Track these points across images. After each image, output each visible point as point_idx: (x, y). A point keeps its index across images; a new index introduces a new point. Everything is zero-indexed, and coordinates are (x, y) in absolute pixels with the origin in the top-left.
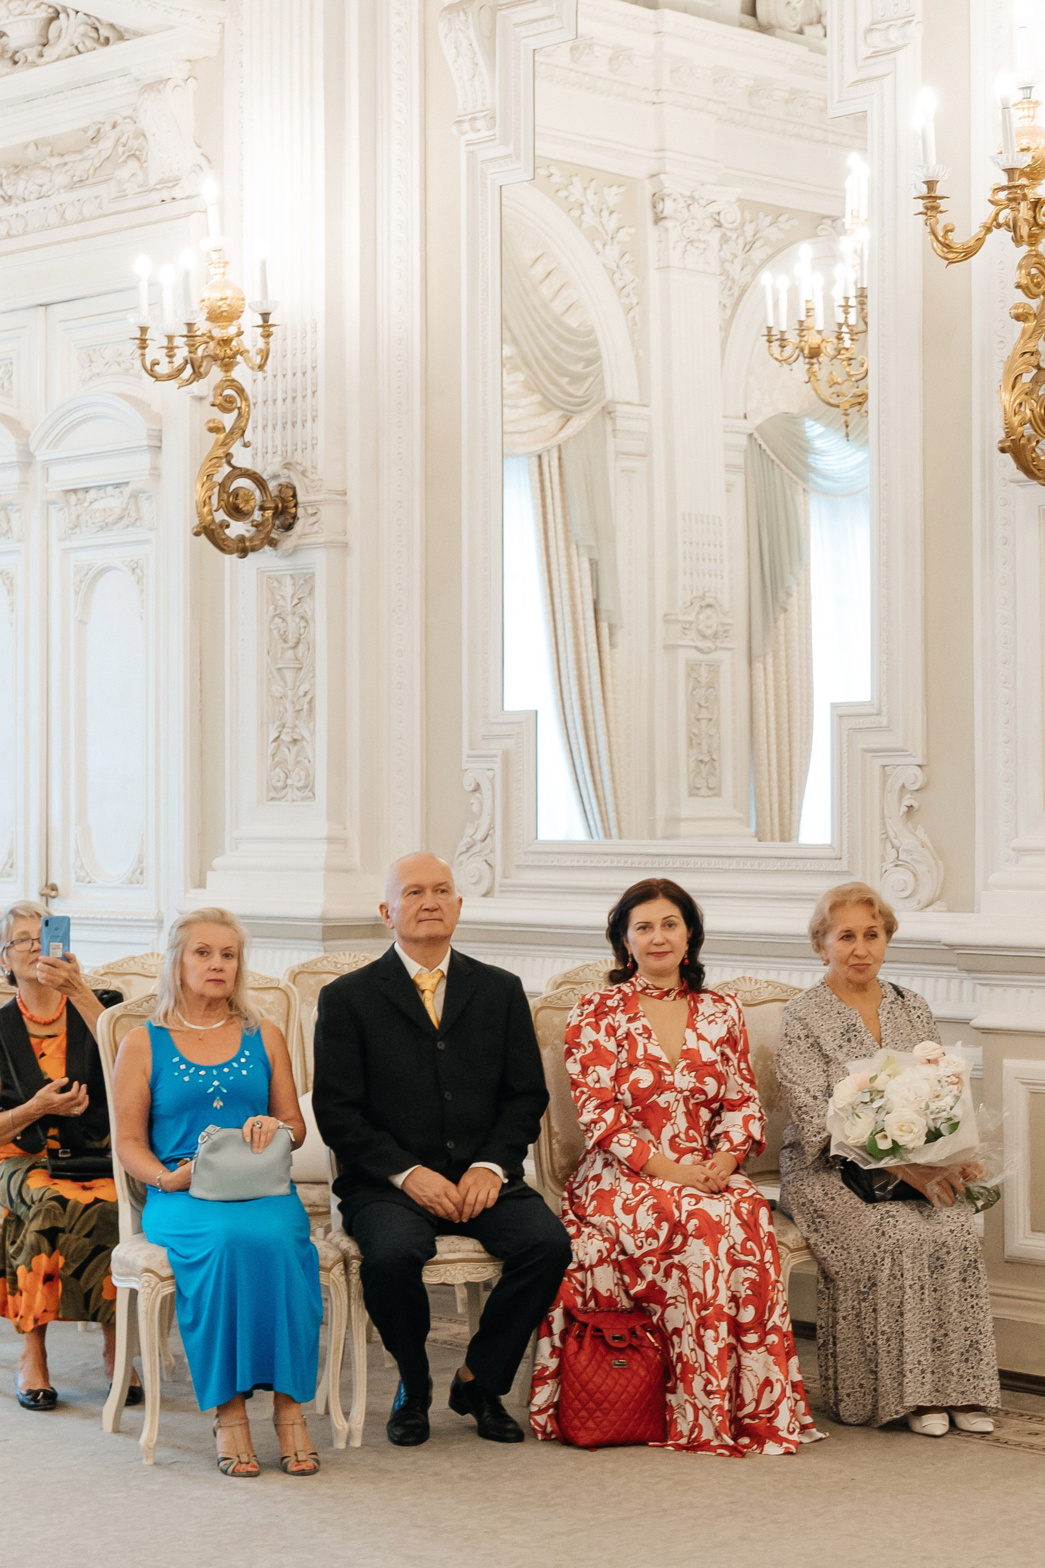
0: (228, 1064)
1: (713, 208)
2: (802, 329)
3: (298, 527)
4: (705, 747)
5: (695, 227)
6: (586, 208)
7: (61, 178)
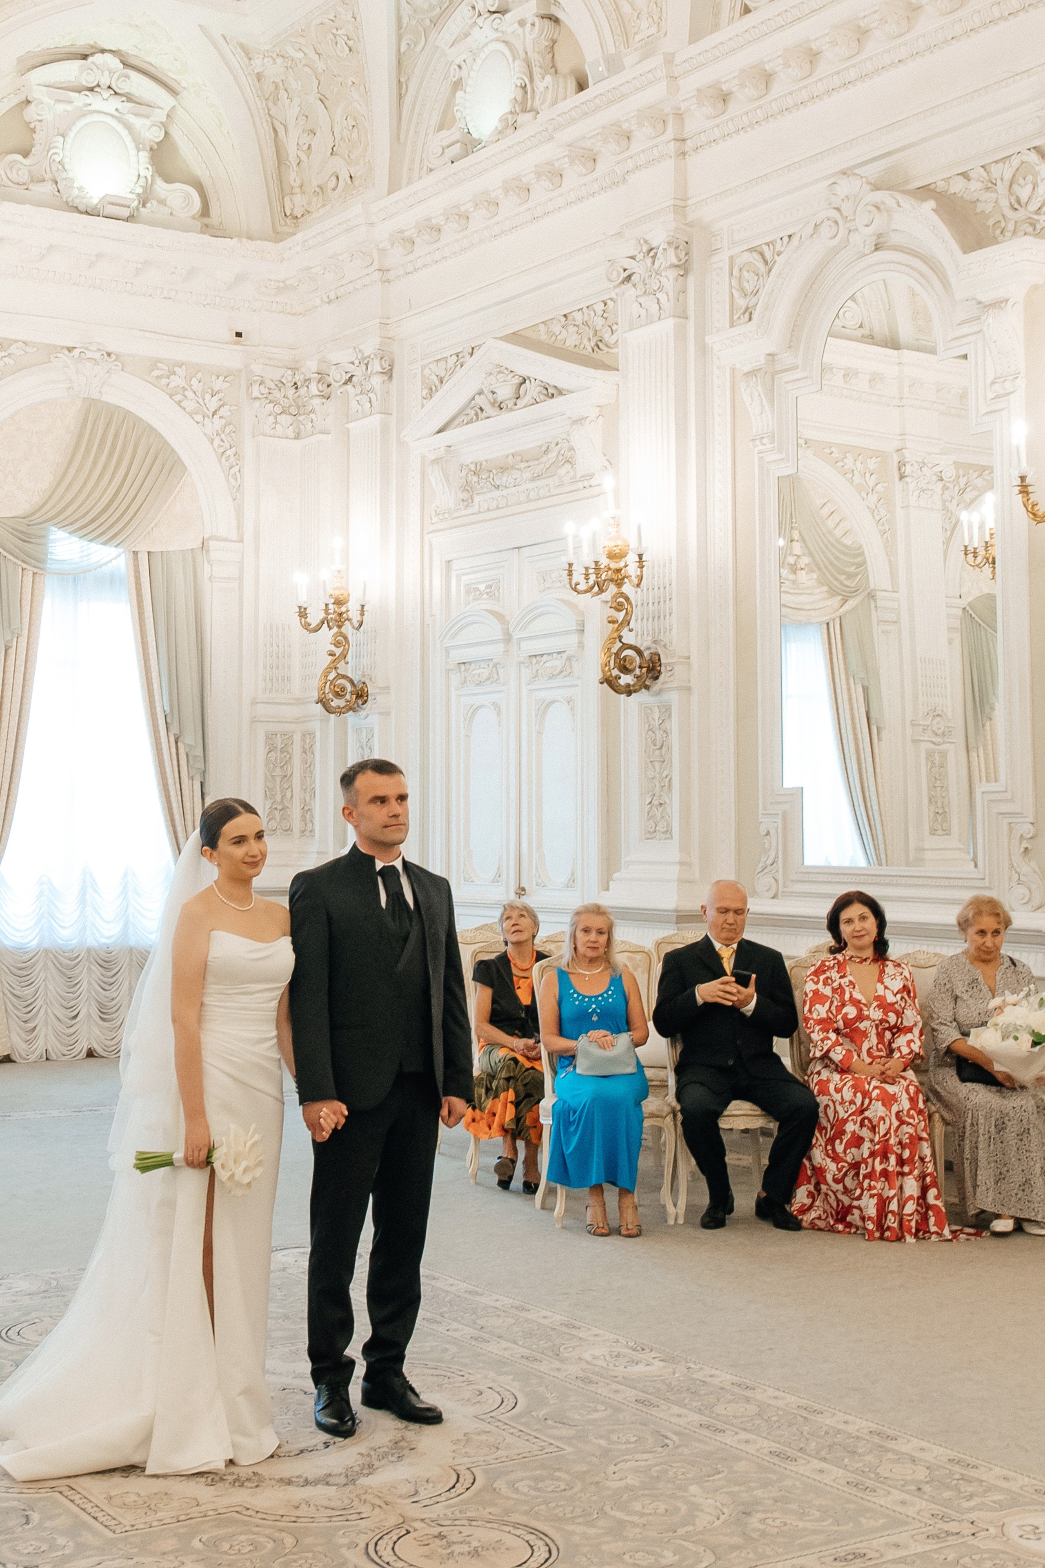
0: (601, 995)
1: (937, 469)
2: (987, 546)
3: (662, 678)
4: (940, 805)
5: (926, 481)
6: (855, 472)
7: (527, 475)
